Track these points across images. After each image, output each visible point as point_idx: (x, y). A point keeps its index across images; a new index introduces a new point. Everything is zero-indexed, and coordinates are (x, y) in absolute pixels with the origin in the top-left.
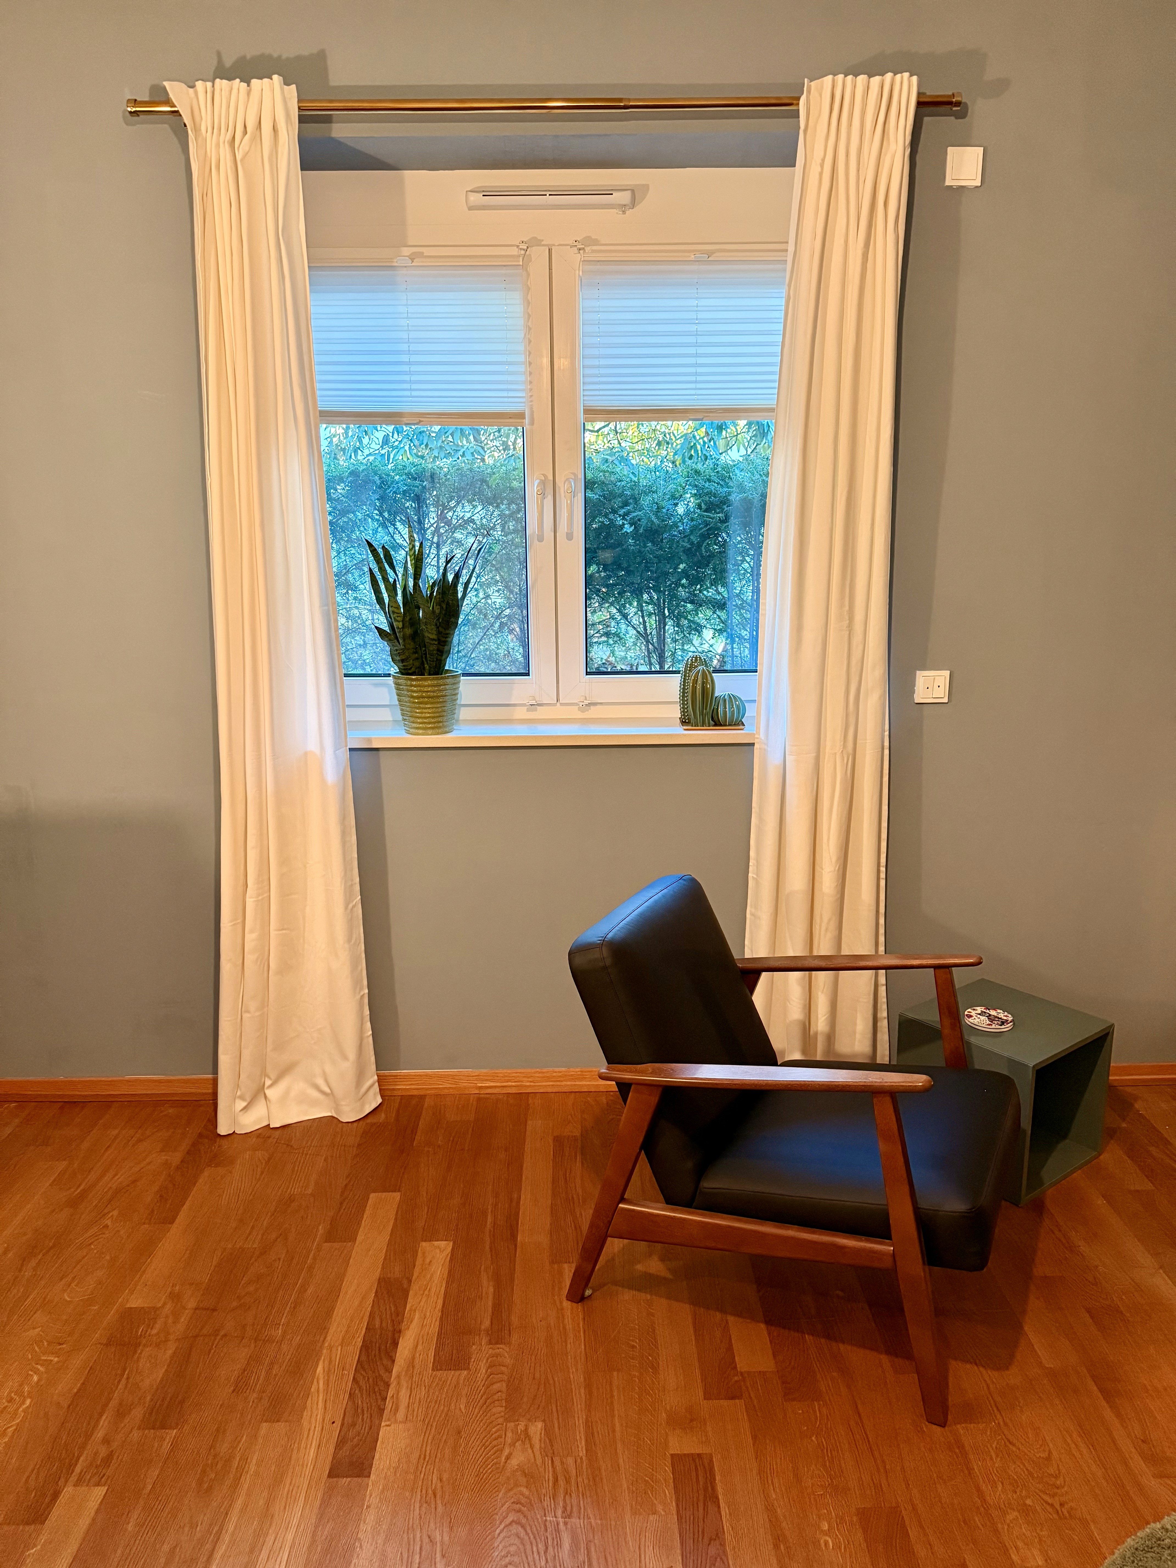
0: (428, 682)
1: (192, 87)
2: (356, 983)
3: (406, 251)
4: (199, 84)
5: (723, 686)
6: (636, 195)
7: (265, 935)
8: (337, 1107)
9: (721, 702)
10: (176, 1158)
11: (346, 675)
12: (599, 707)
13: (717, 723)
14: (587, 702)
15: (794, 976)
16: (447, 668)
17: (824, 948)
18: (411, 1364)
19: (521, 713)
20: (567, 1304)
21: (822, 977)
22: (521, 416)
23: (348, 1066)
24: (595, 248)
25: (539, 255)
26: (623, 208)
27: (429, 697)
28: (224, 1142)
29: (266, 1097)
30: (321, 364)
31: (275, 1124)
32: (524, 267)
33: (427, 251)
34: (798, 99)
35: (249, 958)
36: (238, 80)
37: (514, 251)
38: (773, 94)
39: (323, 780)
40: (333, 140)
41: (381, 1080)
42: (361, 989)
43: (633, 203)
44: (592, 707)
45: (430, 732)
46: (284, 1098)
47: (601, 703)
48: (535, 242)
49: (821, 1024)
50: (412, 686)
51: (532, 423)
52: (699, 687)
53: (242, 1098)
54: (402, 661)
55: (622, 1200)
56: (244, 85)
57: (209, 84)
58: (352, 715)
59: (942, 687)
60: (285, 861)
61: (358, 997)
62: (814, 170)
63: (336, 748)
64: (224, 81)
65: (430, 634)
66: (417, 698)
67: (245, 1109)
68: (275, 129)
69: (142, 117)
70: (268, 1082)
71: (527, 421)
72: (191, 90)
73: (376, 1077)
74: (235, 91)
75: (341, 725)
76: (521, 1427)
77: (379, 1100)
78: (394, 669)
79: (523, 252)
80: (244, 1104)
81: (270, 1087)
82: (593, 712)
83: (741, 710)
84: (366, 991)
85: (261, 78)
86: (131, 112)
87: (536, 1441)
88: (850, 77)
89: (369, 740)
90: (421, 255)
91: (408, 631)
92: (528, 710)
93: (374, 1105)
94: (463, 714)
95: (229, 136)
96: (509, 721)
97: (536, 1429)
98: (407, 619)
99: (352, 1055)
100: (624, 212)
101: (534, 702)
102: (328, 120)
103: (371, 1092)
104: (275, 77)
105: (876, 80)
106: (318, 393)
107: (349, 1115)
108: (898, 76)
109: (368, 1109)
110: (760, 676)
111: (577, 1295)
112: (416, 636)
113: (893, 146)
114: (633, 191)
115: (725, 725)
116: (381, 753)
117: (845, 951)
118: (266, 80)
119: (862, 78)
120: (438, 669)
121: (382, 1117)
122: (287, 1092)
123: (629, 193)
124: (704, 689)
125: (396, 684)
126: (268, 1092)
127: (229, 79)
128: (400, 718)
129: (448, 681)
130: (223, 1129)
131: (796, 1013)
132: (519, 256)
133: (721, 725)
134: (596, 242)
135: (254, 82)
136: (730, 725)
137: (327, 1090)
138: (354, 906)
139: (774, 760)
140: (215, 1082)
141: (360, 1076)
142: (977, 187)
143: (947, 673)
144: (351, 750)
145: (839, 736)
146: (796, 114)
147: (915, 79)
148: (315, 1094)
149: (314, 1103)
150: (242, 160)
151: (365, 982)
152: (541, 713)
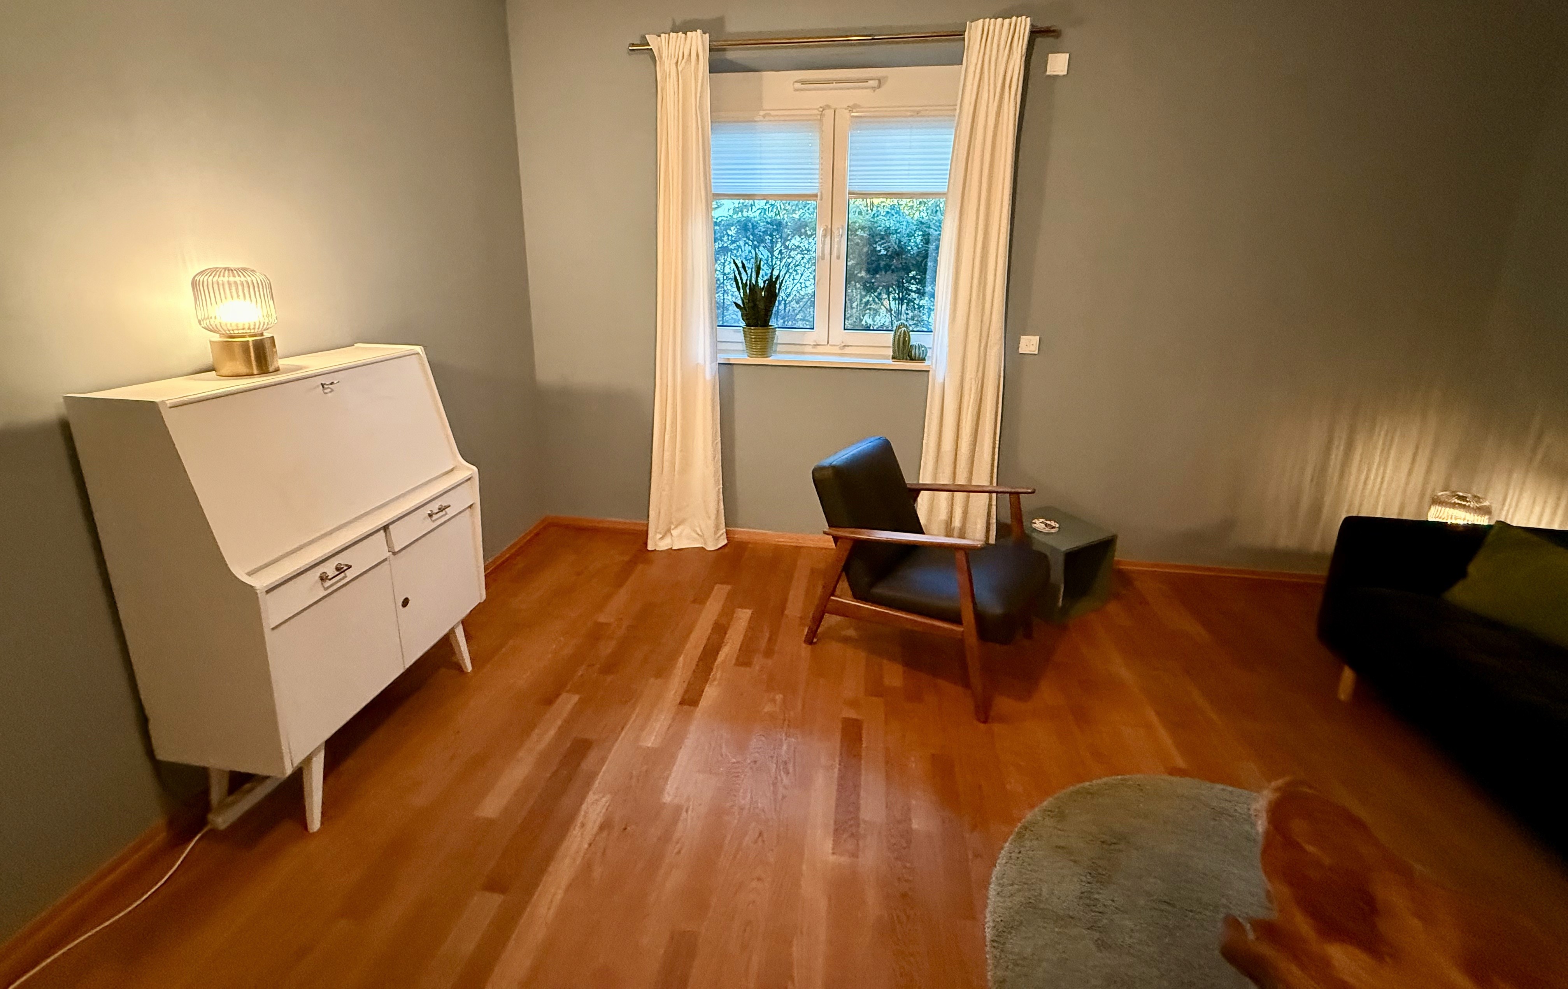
0: (760, 330)
1: (659, 36)
2: (717, 482)
3: (762, 113)
4: (663, 35)
5: (916, 339)
6: (880, 81)
7: (673, 455)
8: (705, 544)
9: (914, 348)
10: (626, 558)
11: (718, 326)
12: (850, 347)
13: (912, 359)
14: (843, 345)
15: (944, 494)
16: (770, 324)
17: (961, 480)
18: (723, 662)
19: (808, 349)
20: (804, 645)
21: (959, 496)
22: (816, 196)
23: (711, 523)
24: (858, 109)
25: (829, 113)
26: (874, 89)
27: (759, 338)
28: (649, 553)
29: (671, 535)
30: (714, 170)
31: (675, 548)
32: (821, 120)
33: (773, 113)
34: (965, 31)
35: (666, 464)
36: (681, 33)
37: (816, 112)
38: (950, 30)
39: (705, 378)
40: (727, 60)
41: (727, 532)
42: (719, 485)
43: (879, 87)
44: (846, 347)
45: (759, 356)
46: (680, 535)
47: (851, 346)
48: (828, 107)
49: (957, 523)
50: (751, 332)
51: (821, 199)
52: (901, 339)
53: (660, 533)
54: (747, 319)
55: (833, 595)
56: (684, 35)
57: (667, 35)
58: (721, 346)
59: (1035, 345)
60: (684, 417)
61: (717, 489)
62: (971, 69)
63: (712, 362)
64: (675, 34)
65: (761, 305)
66: (754, 338)
67: (662, 538)
68: (697, 55)
69: (636, 51)
70: (673, 527)
71: (819, 197)
72: (659, 38)
73: (724, 530)
74: (679, 38)
75: (715, 351)
76: (771, 696)
77: (726, 542)
78: (743, 324)
79: (820, 113)
80: (661, 536)
81: (673, 529)
82: (847, 350)
83: (925, 352)
84: (721, 486)
85: (692, 32)
86: (630, 50)
87: (778, 702)
88: (993, 20)
89: (729, 359)
90: (769, 115)
91: (751, 305)
92: (813, 348)
93: (724, 544)
94: (779, 348)
95: (675, 61)
96: (803, 353)
97: (779, 697)
98: (750, 298)
99: (713, 517)
100: (874, 91)
101: (815, 344)
102: (724, 50)
103: (722, 537)
104: (698, 30)
105: (1007, 21)
106: (713, 184)
107: (711, 547)
108: (1020, 18)
109: (720, 546)
110: (934, 335)
111: (809, 641)
112: (755, 307)
113: (1015, 56)
114: (879, 80)
115: (916, 360)
116: (734, 366)
117: (973, 483)
118: (694, 32)
119: (999, 20)
120: (765, 324)
121: (726, 550)
122: (681, 533)
123: (877, 81)
124: (904, 339)
125: (744, 331)
126: (672, 532)
127: (677, 33)
128: (745, 349)
129: (770, 330)
130: (650, 547)
131: (943, 515)
132: (818, 114)
133: (913, 360)
134: (859, 106)
135: (689, 33)
136: (918, 360)
137: (700, 533)
138: (717, 443)
139: (939, 379)
140: (647, 525)
141: (717, 528)
142: (1064, 75)
143: (1038, 338)
144: (719, 364)
145: (975, 368)
146: (964, 39)
147: (1029, 19)
148: (696, 536)
149: (695, 540)
150: (681, 71)
151: (721, 482)
152: (820, 349)
